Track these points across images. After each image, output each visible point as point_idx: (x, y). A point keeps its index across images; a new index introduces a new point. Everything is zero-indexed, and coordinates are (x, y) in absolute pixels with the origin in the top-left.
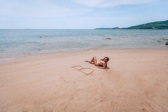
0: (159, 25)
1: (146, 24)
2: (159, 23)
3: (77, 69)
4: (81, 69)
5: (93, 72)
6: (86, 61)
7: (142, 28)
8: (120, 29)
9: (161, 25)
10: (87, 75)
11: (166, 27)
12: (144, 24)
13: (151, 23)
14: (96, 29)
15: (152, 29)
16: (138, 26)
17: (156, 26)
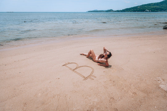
0: (152, 7)
1: (140, 6)
2: (153, 5)
3: (71, 69)
4: (76, 68)
5: (92, 72)
6: (81, 55)
7: (136, 10)
8: (114, 11)
9: (155, 7)
10: (86, 78)
11: (159, 9)
12: (138, 6)
13: (145, 5)
14: (89, 11)
15: (146, 11)
16: (132, 8)
17: (150, 9)
